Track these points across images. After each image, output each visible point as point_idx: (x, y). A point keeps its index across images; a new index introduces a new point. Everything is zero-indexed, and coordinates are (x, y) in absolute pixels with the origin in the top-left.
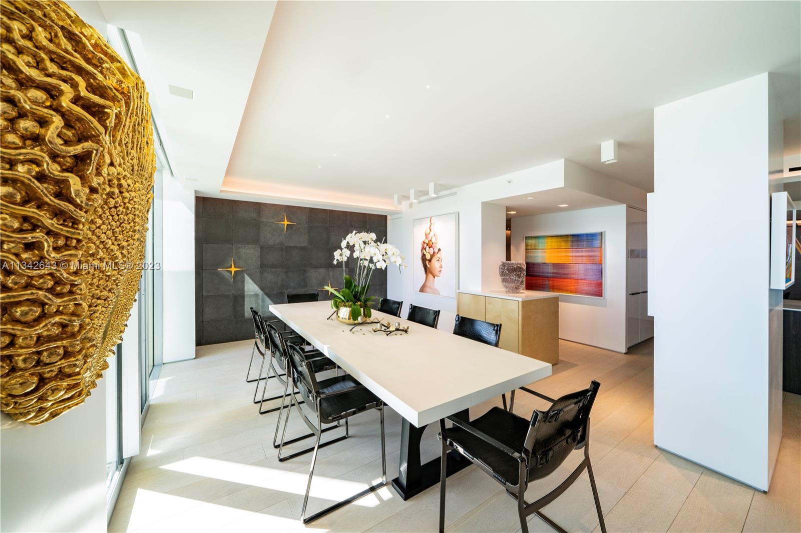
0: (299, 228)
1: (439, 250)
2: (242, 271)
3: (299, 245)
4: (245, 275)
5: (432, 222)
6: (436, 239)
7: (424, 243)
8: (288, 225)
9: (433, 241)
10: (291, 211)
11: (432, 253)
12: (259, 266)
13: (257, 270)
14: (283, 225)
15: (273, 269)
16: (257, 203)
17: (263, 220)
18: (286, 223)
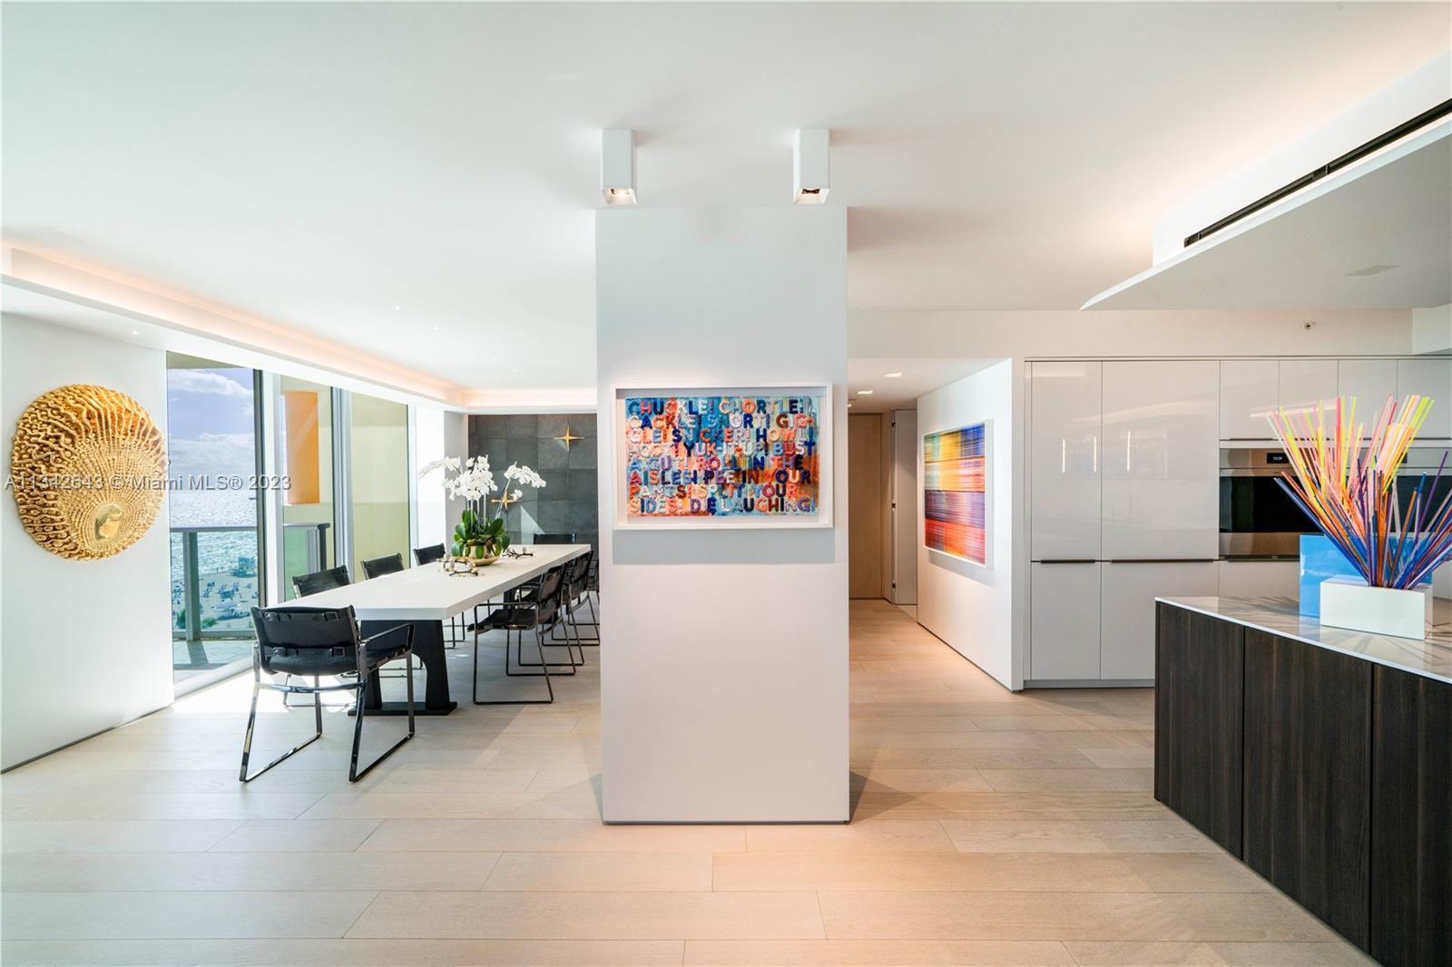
0: (587, 444)
2: (524, 500)
4: (522, 508)
8: (570, 440)
10: (574, 421)
12: (536, 498)
13: (535, 503)
14: (565, 440)
15: (554, 502)
16: (534, 415)
17: (541, 436)
18: (568, 438)
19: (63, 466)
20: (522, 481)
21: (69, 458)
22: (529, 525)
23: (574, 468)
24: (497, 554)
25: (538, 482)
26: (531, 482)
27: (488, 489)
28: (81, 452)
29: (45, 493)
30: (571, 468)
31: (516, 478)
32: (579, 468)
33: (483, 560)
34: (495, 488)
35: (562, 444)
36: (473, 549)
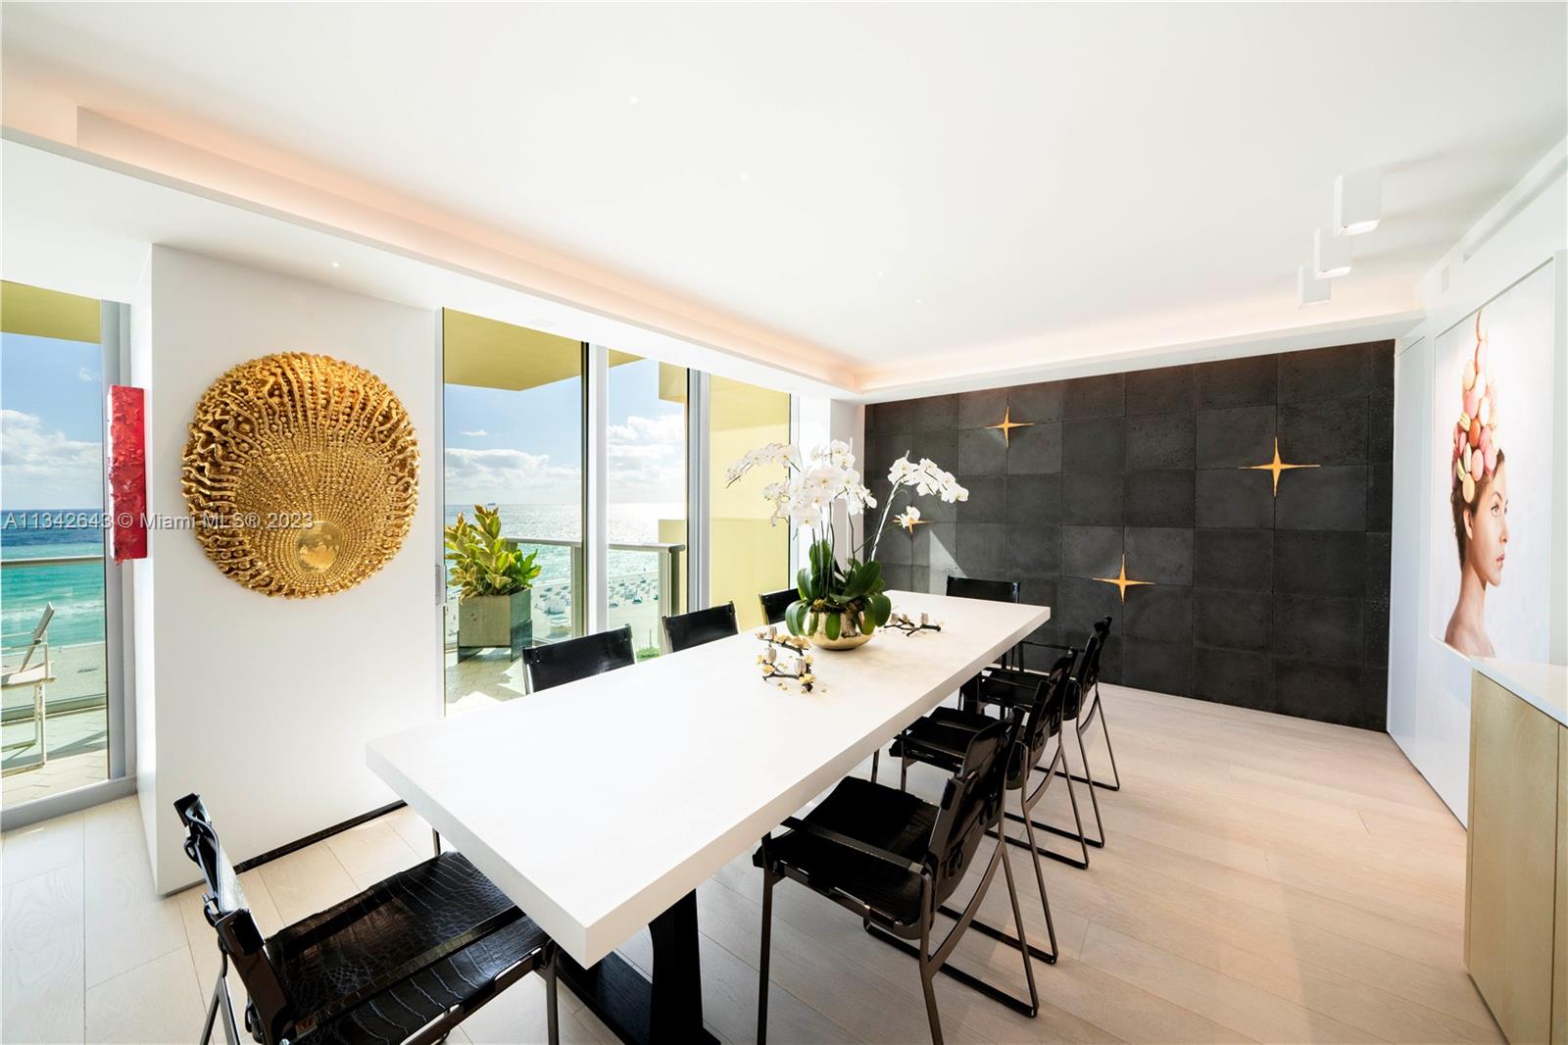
0: (1040, 434)
1: (1500, 457)
2: (927, 524)
3: (1042, 471)
4: (932, 534)
5: (1482, 336)
6: (1492, 410)
7: (1460, 430)
8: (1010, 429)
9: (1484, 420)
10: (1018, 398)
11: (1479, 474)
12: (954, 517)
13: (952, 525)
14: (1002, 430)
15: (983, 525)
16: (953, 395)
17: (963, 426)
18: (1006, 425)
19: (238, 465)
20: (922, 491)
21: (246, 453)
22: (942, 560)
23: (1015, 472)
24: (868, 632)
25: (953, 491)
26: (938, 492)
27: (862, 506)
28: (264, 444)
29: (218, 503)
30: (1009, 473)
31: (910, 483)
32: (1023, 472)
33: (840, 641)
34: (873, 503)
35: (996, 435)
36: (823, 617)
